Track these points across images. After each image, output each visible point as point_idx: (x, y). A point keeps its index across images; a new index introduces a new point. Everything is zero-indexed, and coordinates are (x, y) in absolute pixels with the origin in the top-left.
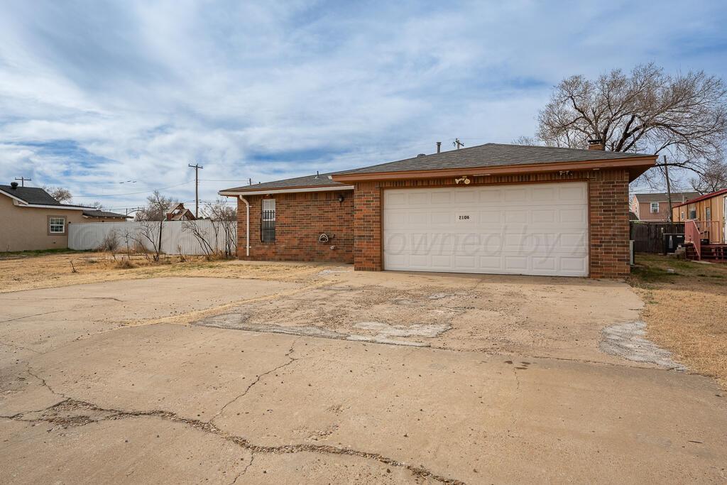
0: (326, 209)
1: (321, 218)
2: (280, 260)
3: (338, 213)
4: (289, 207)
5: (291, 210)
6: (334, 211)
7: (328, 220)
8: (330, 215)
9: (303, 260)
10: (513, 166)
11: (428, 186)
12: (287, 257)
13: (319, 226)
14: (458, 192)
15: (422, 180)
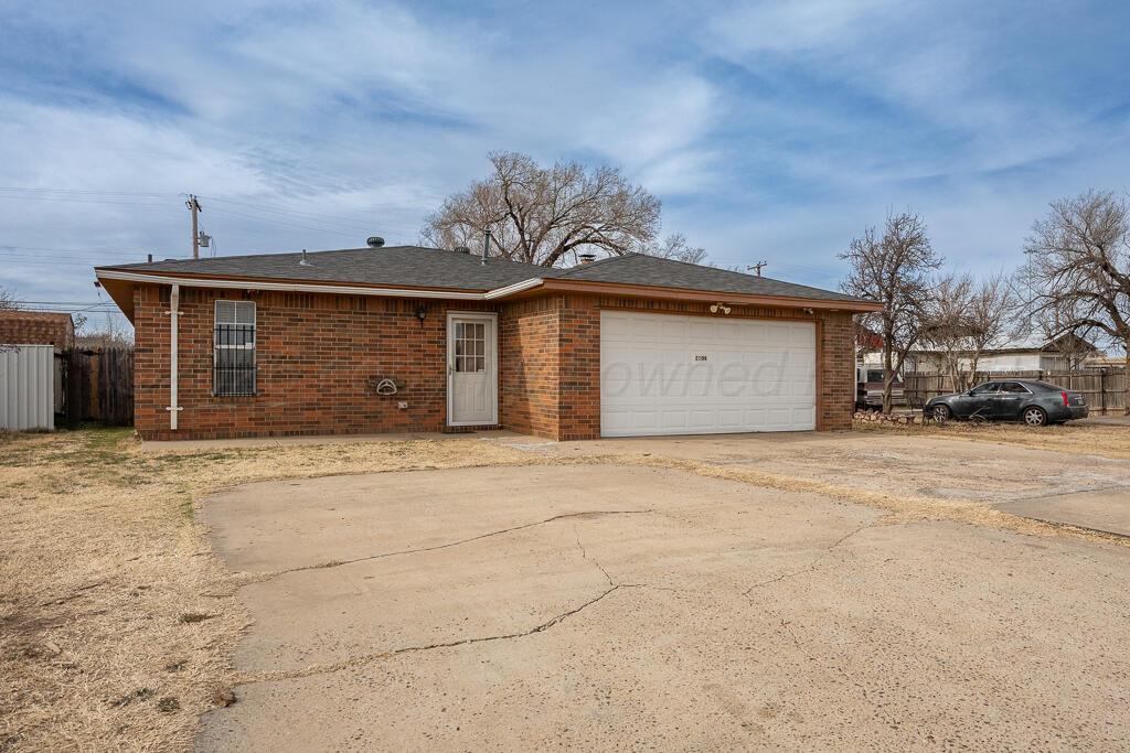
0: (385, 331)
1: (373, 349)
2: (271, 435)
3: (411, 339)
4: (295, 320)
5: (302, 328)
6: (403, 335)
7: (390, 352)
8: (395, 343)
9: (332, 433)
10: (766, 296)
11: (667, 311)
12: (290, 428)
13: (369, 364)
14: (696, 323)
15: (661, 301)
